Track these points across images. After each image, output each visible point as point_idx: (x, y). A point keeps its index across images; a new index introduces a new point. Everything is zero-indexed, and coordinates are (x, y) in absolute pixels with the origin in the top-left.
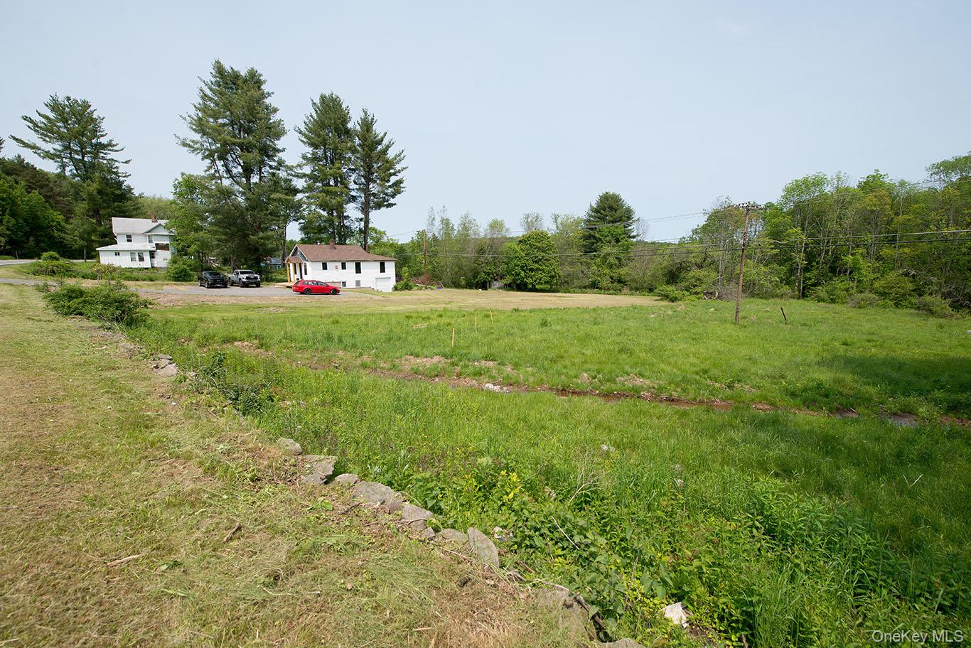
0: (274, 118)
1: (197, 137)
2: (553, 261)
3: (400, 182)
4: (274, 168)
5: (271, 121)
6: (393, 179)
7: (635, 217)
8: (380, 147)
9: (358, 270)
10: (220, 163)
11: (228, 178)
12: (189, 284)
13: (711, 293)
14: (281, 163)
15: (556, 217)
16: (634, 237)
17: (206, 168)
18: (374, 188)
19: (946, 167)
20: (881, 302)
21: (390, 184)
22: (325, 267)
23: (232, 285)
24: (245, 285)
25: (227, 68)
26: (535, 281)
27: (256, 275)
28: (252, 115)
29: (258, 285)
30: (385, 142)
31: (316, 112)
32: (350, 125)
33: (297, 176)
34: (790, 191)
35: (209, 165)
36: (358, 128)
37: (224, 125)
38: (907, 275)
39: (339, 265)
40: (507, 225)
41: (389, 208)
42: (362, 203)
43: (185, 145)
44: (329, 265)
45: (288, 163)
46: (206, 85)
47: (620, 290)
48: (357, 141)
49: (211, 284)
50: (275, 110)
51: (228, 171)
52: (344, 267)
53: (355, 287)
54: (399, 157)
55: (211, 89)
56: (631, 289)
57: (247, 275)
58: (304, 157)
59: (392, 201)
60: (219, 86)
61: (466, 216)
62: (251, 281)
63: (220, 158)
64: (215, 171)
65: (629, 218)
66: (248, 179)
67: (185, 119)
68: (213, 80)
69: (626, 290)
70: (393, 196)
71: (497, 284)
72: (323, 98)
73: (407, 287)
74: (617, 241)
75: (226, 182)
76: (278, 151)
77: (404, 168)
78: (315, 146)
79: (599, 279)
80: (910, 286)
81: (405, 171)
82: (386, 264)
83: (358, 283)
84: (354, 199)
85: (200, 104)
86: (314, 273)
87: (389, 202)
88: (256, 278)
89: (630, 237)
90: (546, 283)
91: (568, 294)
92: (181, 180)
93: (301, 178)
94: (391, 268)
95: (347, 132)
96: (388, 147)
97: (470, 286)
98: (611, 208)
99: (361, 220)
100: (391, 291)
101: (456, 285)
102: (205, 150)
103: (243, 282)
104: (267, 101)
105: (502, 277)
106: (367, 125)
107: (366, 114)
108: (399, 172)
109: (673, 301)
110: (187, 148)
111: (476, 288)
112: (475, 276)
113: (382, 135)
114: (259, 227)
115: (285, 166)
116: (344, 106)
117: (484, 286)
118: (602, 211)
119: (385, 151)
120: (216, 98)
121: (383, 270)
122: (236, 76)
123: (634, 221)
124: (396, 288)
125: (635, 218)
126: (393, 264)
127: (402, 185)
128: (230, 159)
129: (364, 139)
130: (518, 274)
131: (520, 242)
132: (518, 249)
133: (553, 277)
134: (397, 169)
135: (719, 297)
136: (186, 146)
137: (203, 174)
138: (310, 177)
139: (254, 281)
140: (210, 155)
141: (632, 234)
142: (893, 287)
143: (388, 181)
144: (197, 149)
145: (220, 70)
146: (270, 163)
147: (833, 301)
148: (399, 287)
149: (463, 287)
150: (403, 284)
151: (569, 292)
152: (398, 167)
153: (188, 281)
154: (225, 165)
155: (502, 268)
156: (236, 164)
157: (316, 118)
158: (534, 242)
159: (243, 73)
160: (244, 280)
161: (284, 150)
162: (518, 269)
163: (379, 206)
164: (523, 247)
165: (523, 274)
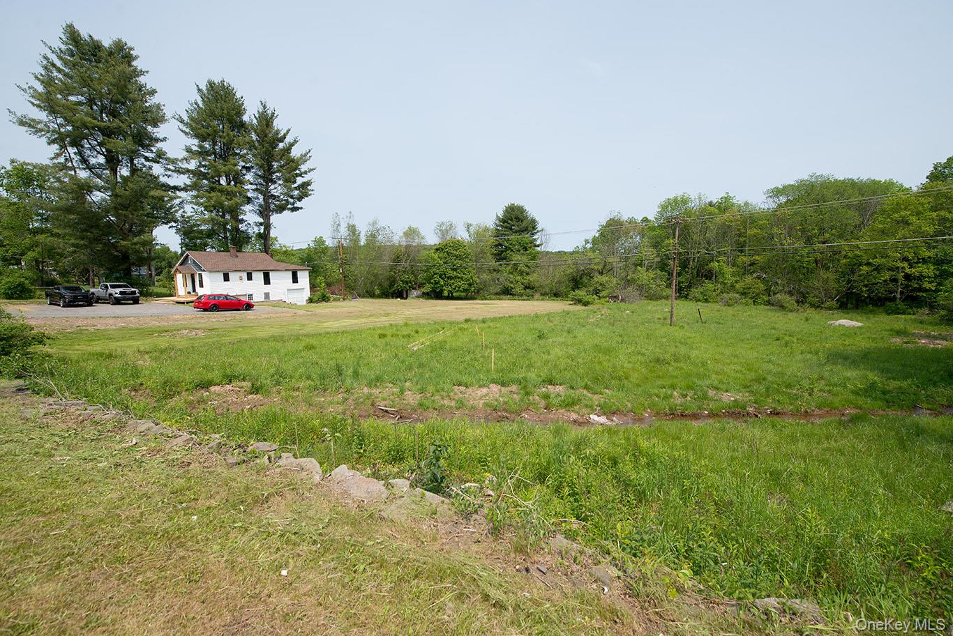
0: (152, 101)
1: (42, 116)
2: (470, 269)
3: (307, 184)
4: (151, 161)
5: (147, 105)
6: (299, 181)
7: (539, 227)
8: (281, 145)
9: (267, 281)
10: (72, 150)
11: (84, 169)
12: (36, 303)
13: (615, 297)
14: (160, 155)
15: (468, 227)
16: (538, 246)
17: (53, 156)
18: (276, 189)
19: (777, 192)
20: (744, 301)
21: (296, 185)
22: (226, 278)
23: (97, 302)
24: (117, 302)
25: (84, 34)
26: (455, 289)
27: (133, 290)
28: (121, 94)
29: (136, 301)
30: (289, 139)
31: (203, 100)
32: (245, 118)
33: (179, 171)
34: (664, 207)
35: (58, 151)
36: (255, 121)
37: (80, 103)
38: (759, 277)
39: (245, 275)
40: (423, 232)
41: (294, 212)
42: (260, 206)
43: (22, 123)
44: (231, 275)
45: (170, 155)
46: (53, 52)
47: (532, 296)
48: (254, 137)
49: (69, 302)
50: (153, 92)
51: (84, 161)
52: (250, 278)
53: (263, 300)
54: (304, 158)
55: (60, 58)
56: (542, 294)
57: (121, 290)
58: (188, 150)
59: (298, 204)
60: (72, 55)
61: (375, 223)
62: (127, 296)
63: (73, 144)
64: (66, 159)
65: (534, 228)
66: (114, 171)
67: (24, 90)
68: (63, 47)
69: (537, 296)
70: (300, 199)
71: (415, 293)
72: (211, 84)
73: (324, 299)
74: (526, 249)
75: (83, 174)
76: (157, 140)
77: (312, 170)
78: (202, 138)
79: (512, 285)
80: (762, 287)
81: (312, 172)
82: (299, 273)
83: (267, 295)
84: (249, 200)
85: (41, 75)
86: (212, 285)
87: (296, 205)
88: (134, 293)
89: (535, 246)
90: (465, 290)
91: (487, 301)
92: (9, 168)
93: (183, 173)
94: (304, 278)
95: (242, 125)
96: (292, 145)
97: (386, 295)
98: (518, 219)
99: (261, 224)
100: (305, 303)
101: (371, 295)
102: (53, 131)
103: (115, 298)
104: (142, 80)
105: (421, 285)
106: (266, 120)
107: (265, 107)
108: (306, 173)
109: (585, 305)
110: (26, 128)
111: (393, 298)
112: (391, 285)
113: (285, 132)
114: (130, 230)
115: (166, 159)
116: (238, 95)
117: (401, 294)
118: (510, 221)
119: (288, 150)
120: (67, 71)
121: (295, 280)
122: (97, 47)
123: (538, 231)
124: (310, 301)
125: (539, 229)
126: (307, 273)
127: (309, 187)
128: (87, 146)
129: (263, 135)
130: (436, 283)
131: (437, 250)
132: (436, 256)
133: (470, 285)
134: (303, 170)
135: (623, 300)
136: (24, 125)
137: (48, 162)
138: (195, 173)
139: (131, 296)
140: (60, 139)
141: (538, 243)
142: (750, 288)
143: (295, 182)
144: (41, 130)
145: (73, 36)
146: (146, 154)
147: (706, 301)
148: (315, 298)
149: (379, 297)
150: (319, 295)
151: (486, 299)
152: (303, 168)
153: (26, 298)
154: (80, 153)
155: (421, 277)
156: (96, 153)
157: (201, 106)
158: (449, 250)
159: (106, 43)
160: (117, 295)
161: (164, 139)
162: (437, 278)
163: (281, 209)
164: (440, 255)
165: (442, 282)
